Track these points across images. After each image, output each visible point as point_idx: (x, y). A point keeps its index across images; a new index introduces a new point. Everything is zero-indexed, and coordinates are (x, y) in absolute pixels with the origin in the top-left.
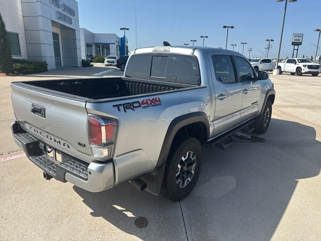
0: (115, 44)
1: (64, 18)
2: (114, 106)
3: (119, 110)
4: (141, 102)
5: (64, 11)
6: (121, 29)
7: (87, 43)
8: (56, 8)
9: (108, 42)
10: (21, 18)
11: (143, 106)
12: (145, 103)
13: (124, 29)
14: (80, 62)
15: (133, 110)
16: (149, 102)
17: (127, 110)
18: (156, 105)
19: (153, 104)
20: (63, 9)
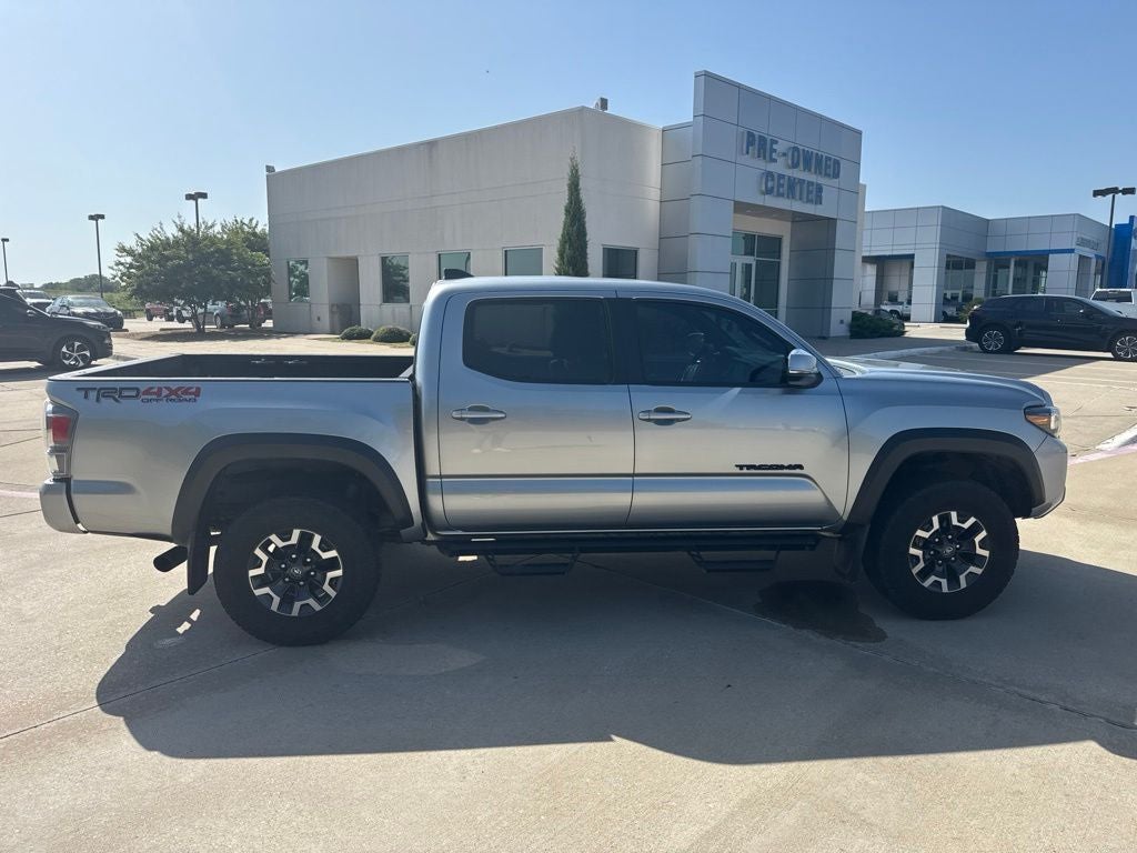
0: (1072, 251)
1: (792, 188)
2: (78, 389)
3: (86, 397)
4: (142, 390)
5: (795, 165)
6: (1097, 193)
7: (948, 256)
8: (762, 165)
9: (1045, 247)
10: (653, 207)
11: (143, 397)
12: (155, 393)
13: (1114, 191)
14: (842, 322)
15: (116, 400)
16: (165, 392)
17: (103, 399)
18: (180, 401)
19: (173, 397)
20: (790, 162)
